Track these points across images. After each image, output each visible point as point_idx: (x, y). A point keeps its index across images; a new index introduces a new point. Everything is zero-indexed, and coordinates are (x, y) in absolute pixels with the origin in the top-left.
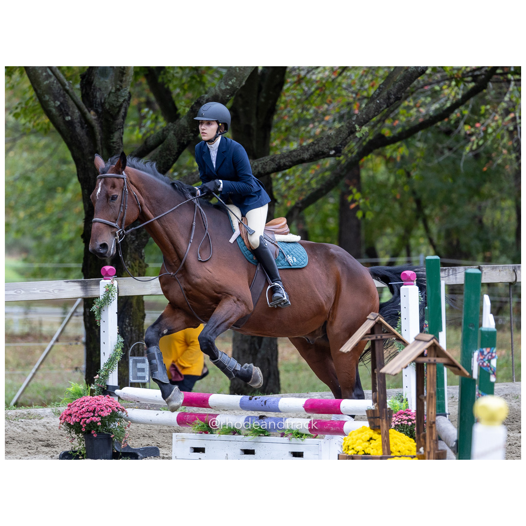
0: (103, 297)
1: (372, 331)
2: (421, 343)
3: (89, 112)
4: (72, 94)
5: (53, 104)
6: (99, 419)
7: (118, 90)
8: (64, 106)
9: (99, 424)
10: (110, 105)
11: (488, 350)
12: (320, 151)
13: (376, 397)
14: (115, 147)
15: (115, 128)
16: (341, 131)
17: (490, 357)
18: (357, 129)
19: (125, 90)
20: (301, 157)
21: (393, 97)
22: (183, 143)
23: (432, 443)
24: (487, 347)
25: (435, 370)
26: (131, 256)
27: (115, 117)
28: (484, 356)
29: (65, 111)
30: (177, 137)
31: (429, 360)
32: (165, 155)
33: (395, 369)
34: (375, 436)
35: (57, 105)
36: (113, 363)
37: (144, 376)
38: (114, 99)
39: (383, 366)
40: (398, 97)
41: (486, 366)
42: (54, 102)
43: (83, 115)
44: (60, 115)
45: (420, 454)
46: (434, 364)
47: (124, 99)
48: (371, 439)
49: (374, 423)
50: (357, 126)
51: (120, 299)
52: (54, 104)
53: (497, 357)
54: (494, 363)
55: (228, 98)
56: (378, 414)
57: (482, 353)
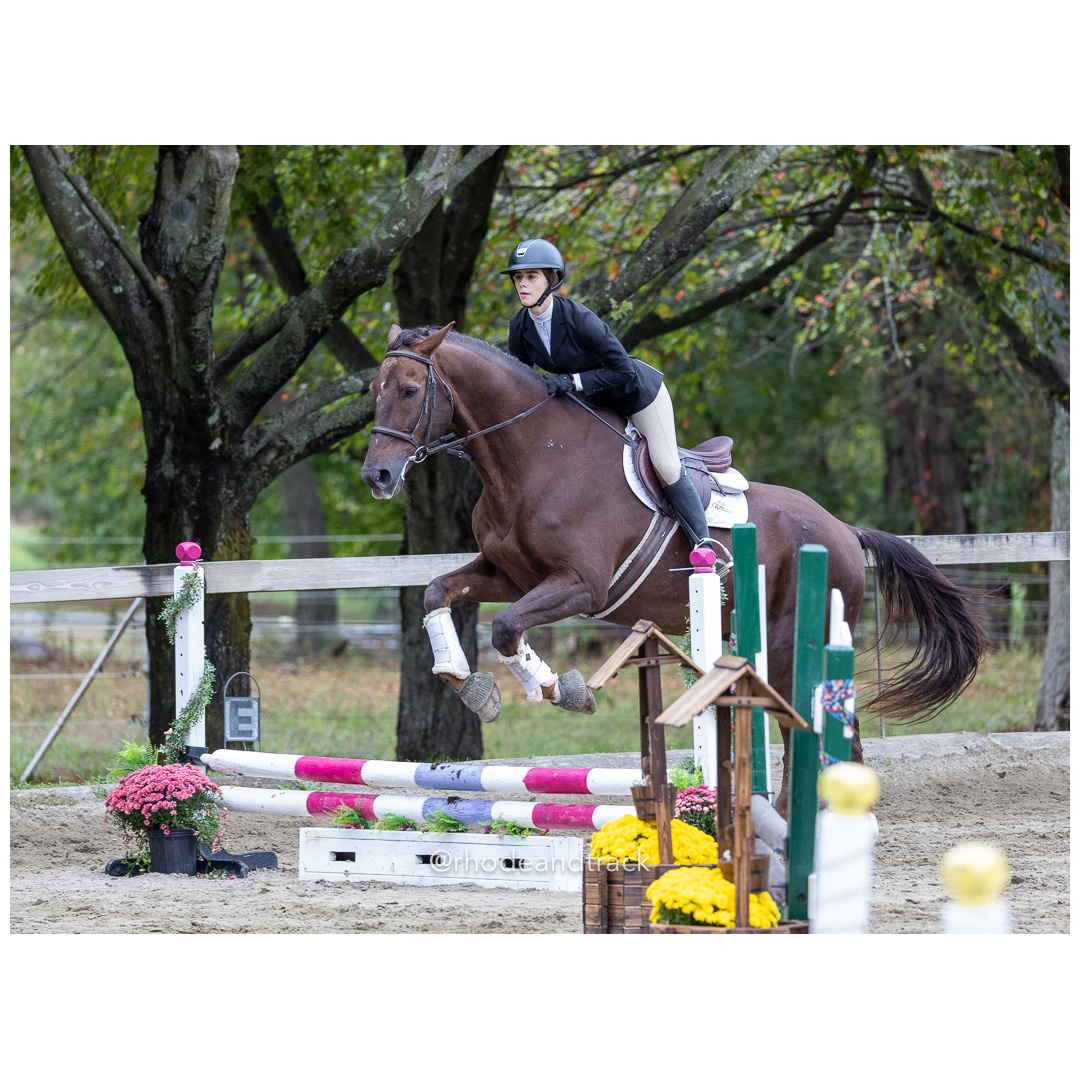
1: (642, 651)
2: (725, 672)
3: (155, 278)
4: (124, 249)
5: (92, 266)
6: (172, 804)
7: (203, 241)
8: (110, 269)
9: (173, 812)
10: (190, 267)
11: (841, 683)
13: (649, 765)
14: (199, 339)
17: (843, 696)
18: (613, 307)
19: (216, 241)
21: (674, 250)
22: (316, 331)
23: (744, 844)
25: (750, 718)
26: (226, 525)
27: (198, 287)
28: (832, 694)
29: (113, 276)
31: (740, 702)
32: (284, 351)
33: (682, 717)
34: (647, 830)
35: (98, 268)
37: (249, 729)
38: (196, 257)
39: (660, 712)
40: (682, 251)
42: (94, 262)
43: (144, 284)
44: (104, 284)
45: (724, 862)
46: (748, 708)
47: (213, 255)
48: (640, 836)
49: (645, 811)
50: (612, 301)
51: (208, 597)
52: (94, 266)
53: (855, 695)
54: (850, 705)
56: (652, 794)
57: (830, 688)
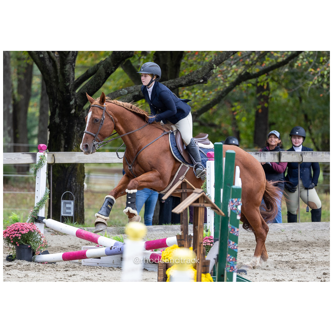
0: (38, 163)
1: (181, 187)
6: (20, 235)
9: (19, 238)
11: (236, 200)
12: (192, 80)
16: (205, 68)
17: (237, 204)
18: (214, 67)
20: (181, 83)
23: (200, 256)
28: (233, 203)
31: (200, 205)
36: (42, 203)
37: (70, 212)
41: (234, 210)
43: (49, 54)
44: (37, 54)
46: (203, 207)
56: (183, 238)
57: (232, 201)
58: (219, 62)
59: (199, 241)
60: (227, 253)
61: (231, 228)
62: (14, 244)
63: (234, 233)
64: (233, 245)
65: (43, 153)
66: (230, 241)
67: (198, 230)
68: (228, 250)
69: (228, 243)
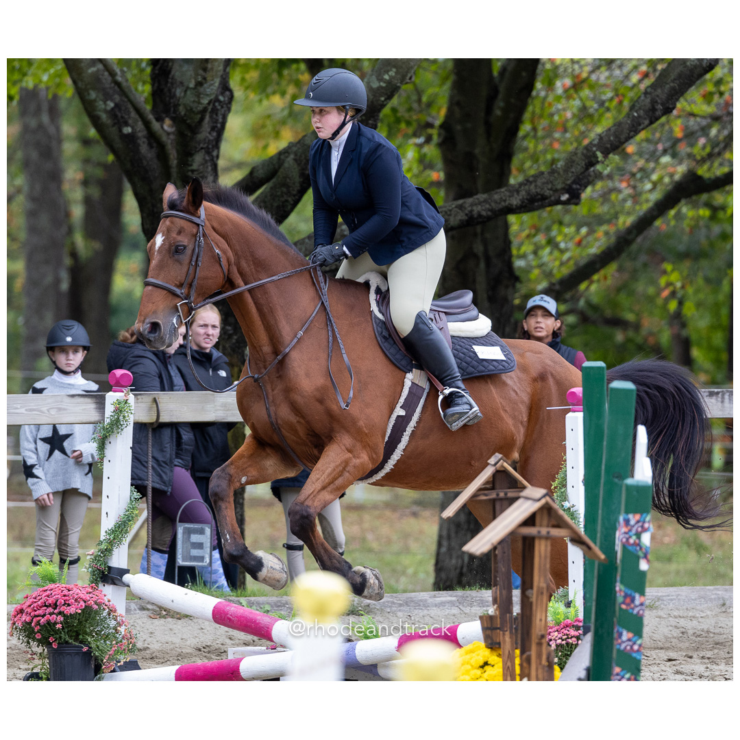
0: (108, 421)
2: (529, 503)
4: (126, 90)
5: (103, 106)
6: (59, 618)
7: (199, 84)
8: (120, 110)
9: (59, 626)
10: (186, 109)
11: (638, 517)
12: (538, 194)
13: (497, 597)
15: (196, 148)
16: (573, 162)
17: (640, 529)
18: (599, 159)
19: (212, 84)
20: (507, 203)
24: (635, 512)
25: (549, 548)
27: (195, 129)
28: (629, 528)
29: (122, 117)
30: (299, 165)
31: (539, 532)
33: (484, 545)
34: (494, 659)
35: (109, 108)
36: (122, 531)
37: (201, 555)
38: (192, 99)
41: (632, 545)
42: (105, 103)
43: (147, 124)
44: (114, 125)
46: (547, 537)
47: (209, 99)
48: (486, 664)
49: (492, 639)
50: (599, 154)
53: (652, 530)
54: (646, 539)
55: (383, 101)
56: (498, 623)
57: (627, 522)
58: (611, 145)
59: (537, 630)
60: (614, 664)
61: (623, 594)
62: (44, 642)
63: (633, 609)
64: (629, 640)
65: (122, 394)
66: (620, 630)
67: (534, 599)
68: (615, 654)
69: (615, 635)
